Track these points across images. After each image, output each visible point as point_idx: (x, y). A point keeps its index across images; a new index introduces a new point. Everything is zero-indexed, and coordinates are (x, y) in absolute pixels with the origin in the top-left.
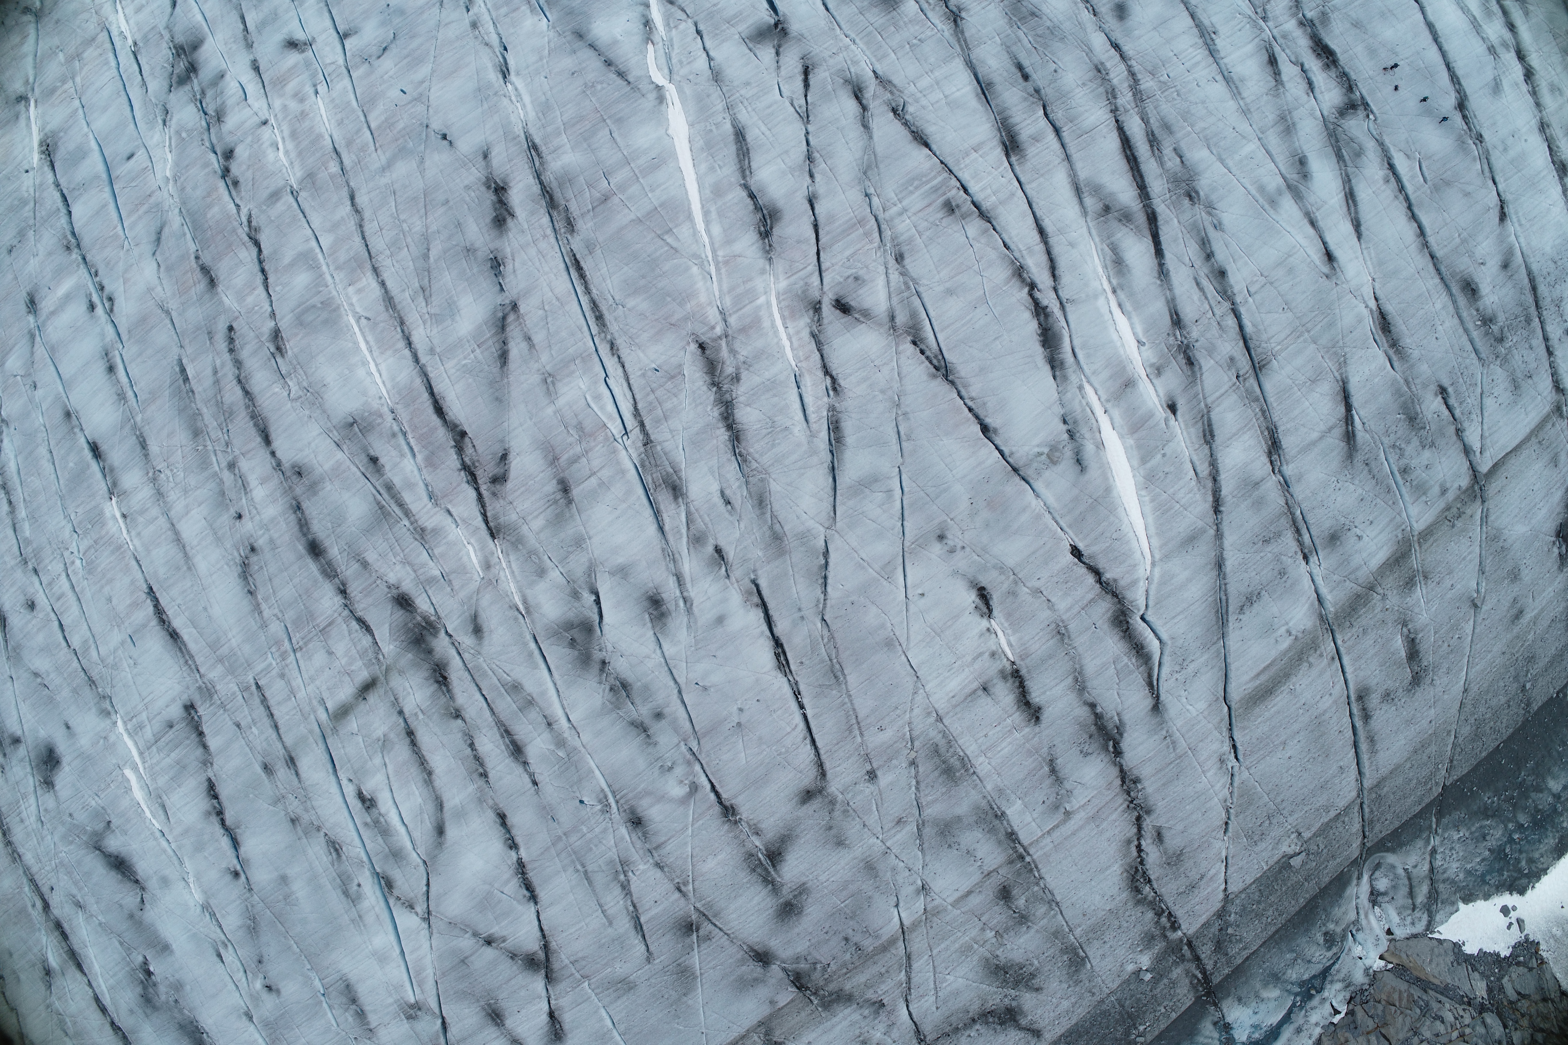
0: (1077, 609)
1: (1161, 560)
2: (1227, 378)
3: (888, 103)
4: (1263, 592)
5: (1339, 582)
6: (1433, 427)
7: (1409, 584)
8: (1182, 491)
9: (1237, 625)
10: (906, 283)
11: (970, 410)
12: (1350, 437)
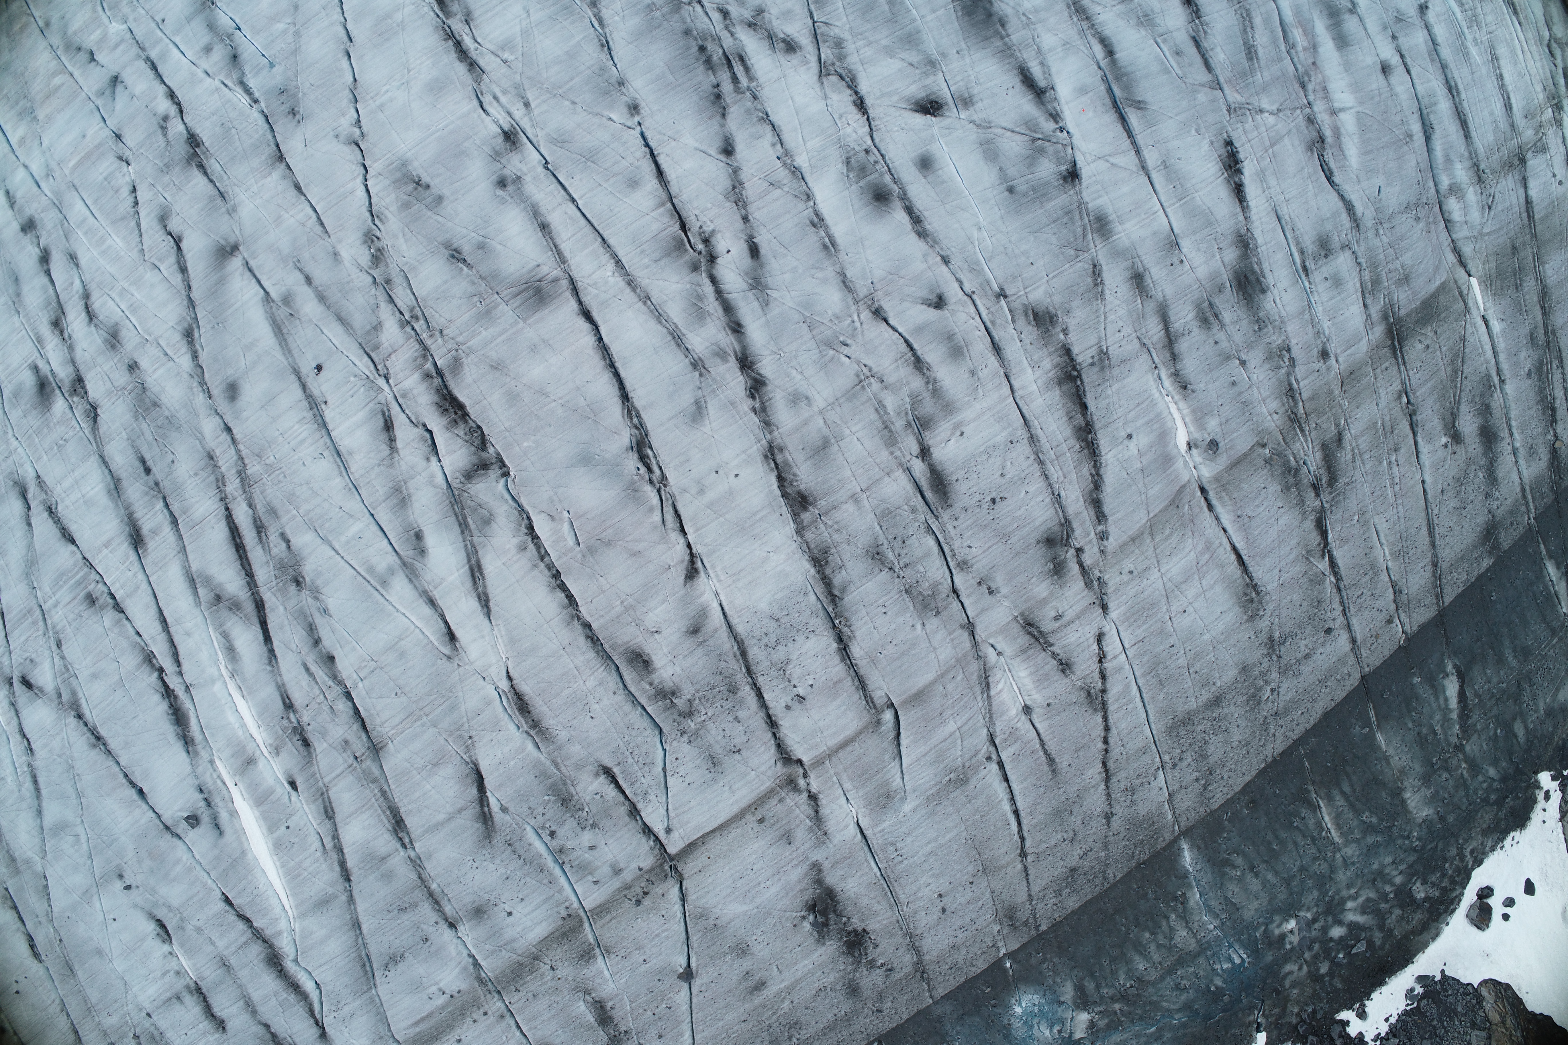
0: (233, 948)
1: (299, 917)
2: (341, 761)
3: (44, 502)
4: (407, 955)
5: (493, 952)
6: (594, 809)
7: (586, 955)
8: (308, 860)
9: (384, 979)
10: (65, 666)
11: (126, 776)
12: (485, 818)
